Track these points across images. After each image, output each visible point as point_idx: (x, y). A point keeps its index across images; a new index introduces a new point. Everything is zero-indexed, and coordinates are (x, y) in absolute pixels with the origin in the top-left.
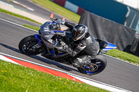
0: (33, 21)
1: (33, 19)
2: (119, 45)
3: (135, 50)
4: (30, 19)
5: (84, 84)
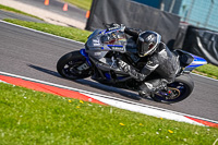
0: (19, 12)
1: (22, 10)
3: (180, 46)
4: (13, 10)
5: (108, 107)
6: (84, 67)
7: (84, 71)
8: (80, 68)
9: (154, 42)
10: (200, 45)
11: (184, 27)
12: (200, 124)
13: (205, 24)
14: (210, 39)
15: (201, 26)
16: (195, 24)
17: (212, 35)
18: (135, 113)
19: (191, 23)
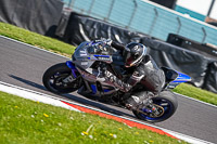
2: (38, 25)
3: (63, 32)
6: (70, 79)
7: (69, 84)
8: (65, 81)
9: (140, 53)
10: (82, 32)
11: (67, 13)
12: (76, 110)
13: (89, 12)
14: (92, 27)
15: (84, 13)
16: (78, 11)
17: (94, 23)
18: (12, 96)
19: (75, 10)
